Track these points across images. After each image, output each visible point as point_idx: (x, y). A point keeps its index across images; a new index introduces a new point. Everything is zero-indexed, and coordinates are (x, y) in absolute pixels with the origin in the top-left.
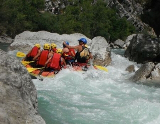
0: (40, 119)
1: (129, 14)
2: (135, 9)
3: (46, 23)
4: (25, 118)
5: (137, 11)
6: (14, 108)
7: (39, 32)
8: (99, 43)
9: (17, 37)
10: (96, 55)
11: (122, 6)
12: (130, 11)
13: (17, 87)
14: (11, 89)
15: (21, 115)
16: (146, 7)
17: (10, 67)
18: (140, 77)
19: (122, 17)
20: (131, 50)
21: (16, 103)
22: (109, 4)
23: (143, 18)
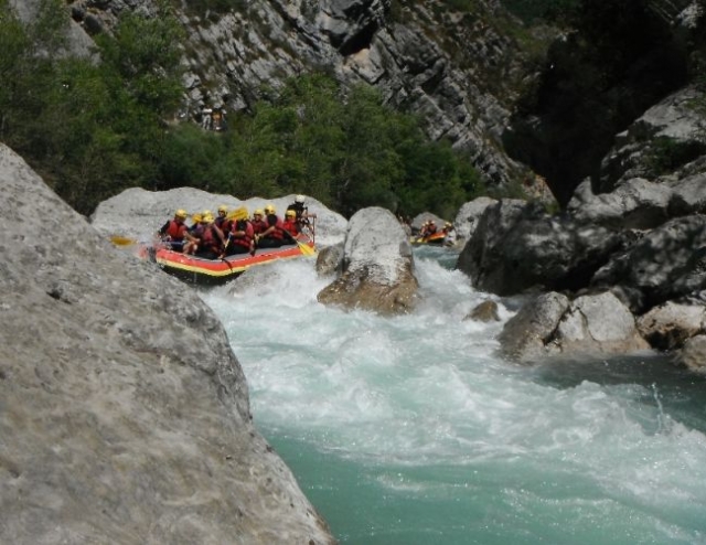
0: (279, 466)
1: (457, 129)
2: (478, 113)
3: (187, 159)
4: (246, 460)
5: (485, 120)
6: (213, 432)
7: (173, 193)
8: (377, 228)
9: (102, 206)
10: (366, 268)
11: (434, 102)
12: (461, 120)
13: (207, 372)
14: (194, 376)
15: (233, 452)
16: (523, 110)
17: (176, 312)
18: (524, 342)
19: (434, 138)
20: (479, 251)
21: (214, 417)
22: (389, 95)
23: (512, 145)
